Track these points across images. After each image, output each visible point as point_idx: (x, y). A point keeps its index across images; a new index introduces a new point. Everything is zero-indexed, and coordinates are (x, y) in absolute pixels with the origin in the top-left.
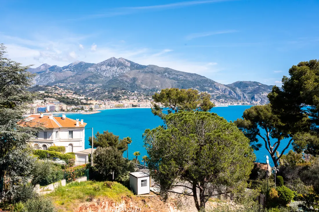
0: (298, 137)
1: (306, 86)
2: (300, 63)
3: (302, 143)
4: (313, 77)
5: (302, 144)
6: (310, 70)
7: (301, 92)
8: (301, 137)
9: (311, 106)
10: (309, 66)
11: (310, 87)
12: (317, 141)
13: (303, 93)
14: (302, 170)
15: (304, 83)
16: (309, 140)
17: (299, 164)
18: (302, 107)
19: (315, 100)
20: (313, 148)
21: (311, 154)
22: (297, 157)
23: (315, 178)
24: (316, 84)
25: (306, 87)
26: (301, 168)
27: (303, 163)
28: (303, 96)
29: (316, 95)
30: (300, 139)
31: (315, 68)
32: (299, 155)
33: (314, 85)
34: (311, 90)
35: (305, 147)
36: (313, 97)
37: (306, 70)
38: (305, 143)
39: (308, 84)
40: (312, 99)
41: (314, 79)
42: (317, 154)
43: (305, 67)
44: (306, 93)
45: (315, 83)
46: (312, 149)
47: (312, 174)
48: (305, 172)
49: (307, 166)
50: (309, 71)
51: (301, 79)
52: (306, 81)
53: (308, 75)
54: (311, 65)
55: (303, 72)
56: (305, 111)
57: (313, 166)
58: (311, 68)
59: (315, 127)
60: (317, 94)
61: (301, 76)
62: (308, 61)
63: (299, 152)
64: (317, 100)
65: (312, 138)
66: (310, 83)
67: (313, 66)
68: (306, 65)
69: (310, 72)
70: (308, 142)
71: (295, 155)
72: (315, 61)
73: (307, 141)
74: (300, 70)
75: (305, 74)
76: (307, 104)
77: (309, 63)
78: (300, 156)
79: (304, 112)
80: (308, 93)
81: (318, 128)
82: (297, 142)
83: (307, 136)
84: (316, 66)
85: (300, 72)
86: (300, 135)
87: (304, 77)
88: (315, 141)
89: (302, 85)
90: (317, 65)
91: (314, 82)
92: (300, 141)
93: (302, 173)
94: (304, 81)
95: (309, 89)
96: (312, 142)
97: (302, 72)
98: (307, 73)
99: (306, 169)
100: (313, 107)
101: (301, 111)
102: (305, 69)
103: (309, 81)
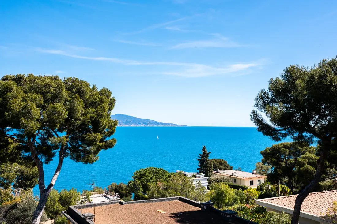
0: (5, 168)
1: (12, 106)
2: (5, 76)
3: (10, 175)
4: (21, 95)
5: (10, 177)
6: (17, 86)
7: (6, 113)
8: (9, 167)
9: (19, 131)
10: (16, 82)
11: (17, 107)
12: (28, 171)
13: (8, 115)
14: (9, 209)
15: (9, 102)
16: (20, 171)
17: (7, 203)
18: (8, 130)
19: (23, 123)
20: (24, 180)
21: (21, 187)
22: (5, 194)
23: (25, 216)
24: (24, 103)
25: (12, 108)
26: (9, 207)
27: (11, 200)
28: (9, 118)
29: (24, 118)
30: (8, 171)
31: (23, 84)
32: (6, 191)
33: (21, 105)
34: (18, 111)
35: (14, 181)
36: (20, 120)
37: (12, 86)
38: (14, 175)
39: (14, 104)
40: (19, 122)
41: (22, 98)
42: (28, 186)
43: (11, 82)
44: (12, 115)
45: (22, 103)
46: (22, 181)
47: (22, 213)
48: (14, 211)
49: (15, 203)
50: (15, 88)
51: (6, 97)
52: (12, 100)
53: (14, 92)
54: (18, 80)
55: (9, 89)
56: (12, 136)
57: (23, 203)
58: (18, 84)
59: (24, 155)
60: (24, 116)
61: (5, 93)
62: (15, 75)
63: (6, 188)
64: (25, 124)
65: (23, 167)
66: (17, 102)
67: (20, 81)
68: (13, 80)
69: (17, 90)
70: (18, 173)
71: (3, 192)
72: (22, 76)
73: (16, 172)
74: (4, 85)
75: (11, 90)
76: (14, 128)
77: (16, 78)
78: (8, 192)
79: (10, 137)
80: (15, 115)
81: (27, 156)
82: (4, 175)
83: (16, 166)
84: (24, 82)
85: (5, 88)
86: (8, 166)
87: (9, 94)
88: (26, 171)
89: (7, 104)
90: (26, 81)
91: (22, 101)
92: (8, 174)
93: (9, 214)
94: (10, 100)
95: (15, 109)
96: (22, 172)
97: (7, 88)
98: (13, 90)
99: (14, 208)
100: (20, 131)
101: (7, 136)
102: (11, 84)
103: (15, 100)
